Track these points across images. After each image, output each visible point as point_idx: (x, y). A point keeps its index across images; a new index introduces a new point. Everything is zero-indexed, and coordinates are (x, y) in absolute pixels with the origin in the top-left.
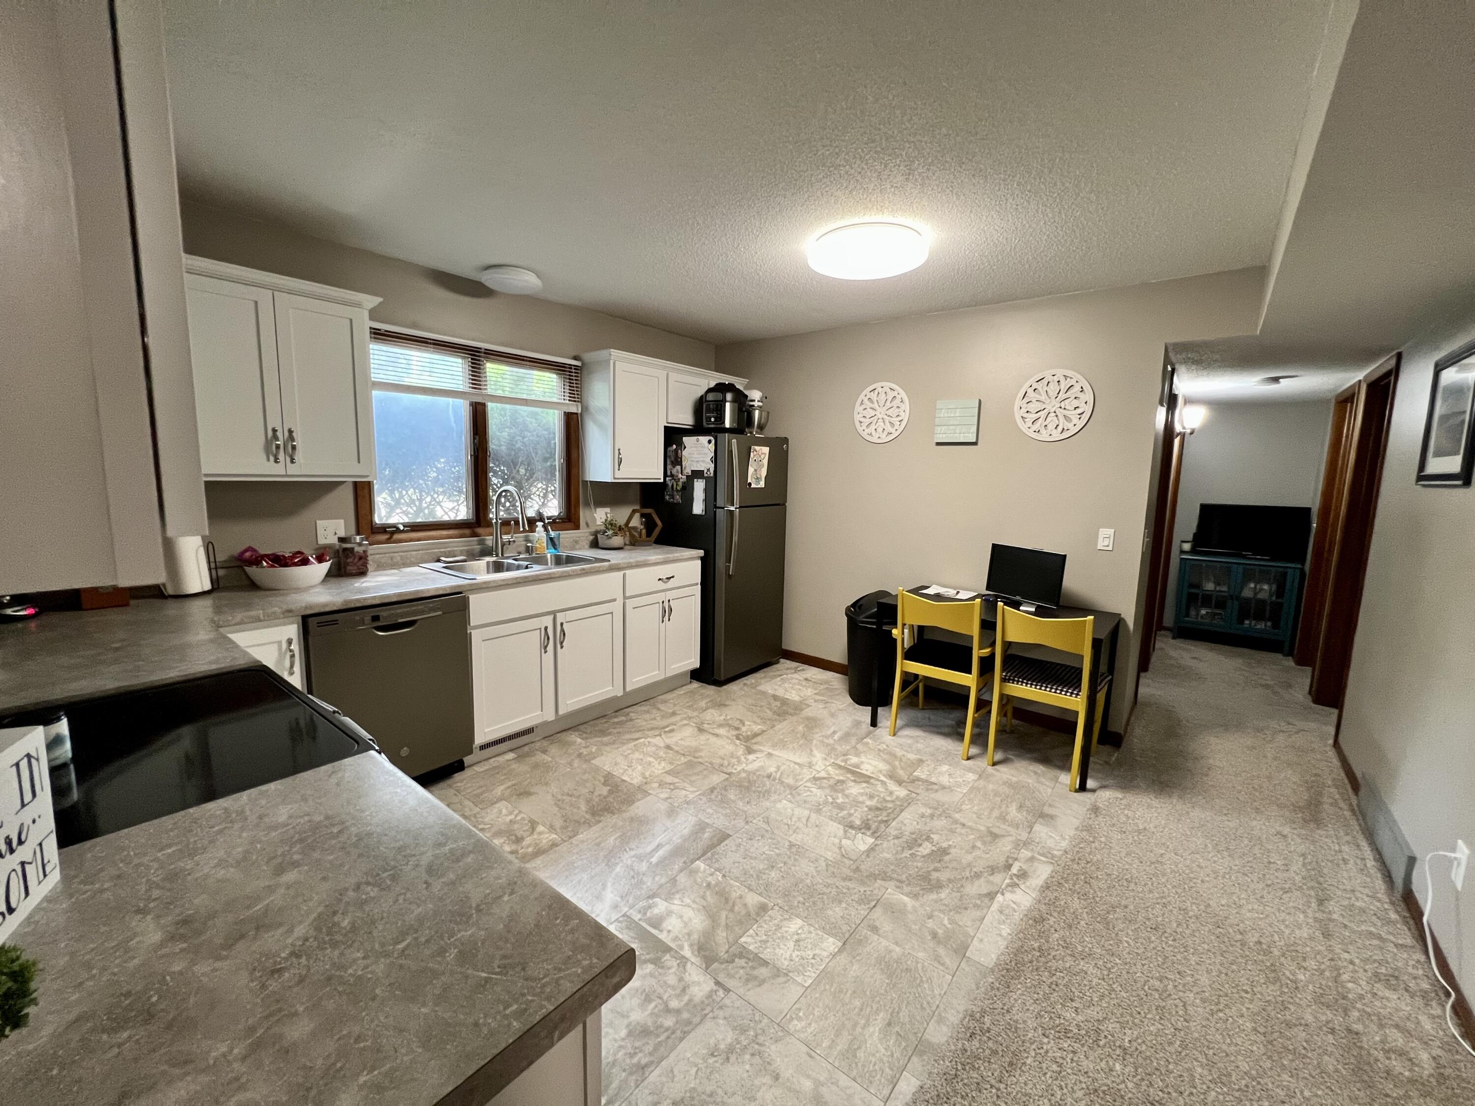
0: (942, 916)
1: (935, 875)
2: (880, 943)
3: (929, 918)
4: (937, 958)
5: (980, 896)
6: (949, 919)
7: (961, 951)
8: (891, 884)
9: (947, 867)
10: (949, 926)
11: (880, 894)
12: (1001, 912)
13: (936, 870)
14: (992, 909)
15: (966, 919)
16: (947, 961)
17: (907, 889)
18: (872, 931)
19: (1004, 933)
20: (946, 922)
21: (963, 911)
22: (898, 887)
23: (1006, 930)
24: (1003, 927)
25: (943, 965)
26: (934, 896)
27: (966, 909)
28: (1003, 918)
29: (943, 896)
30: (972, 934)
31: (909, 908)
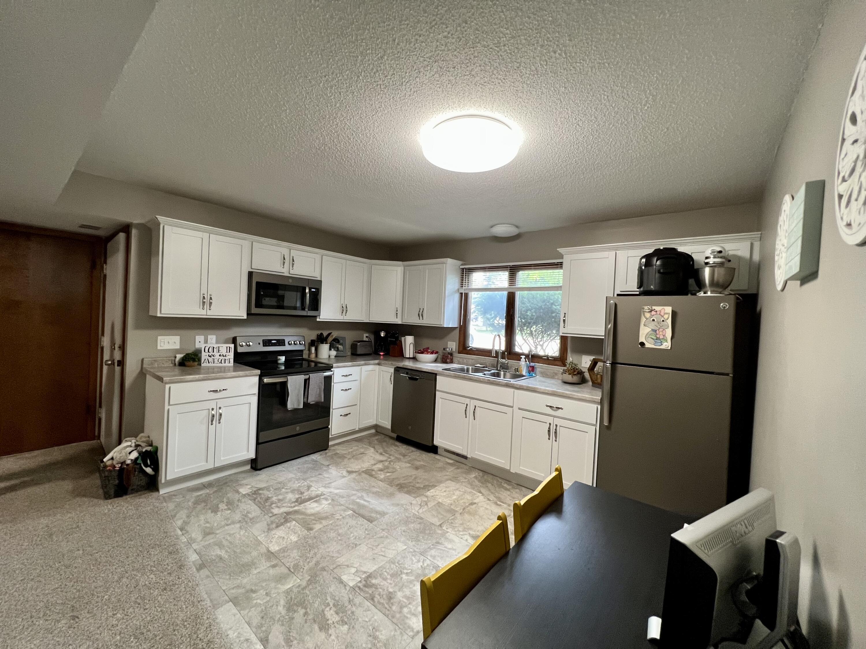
0: (265, 601)
1: (302, 611)
2: (263, 566)
3: (266, 593)
4: (238, 587)
5: (268, 633)
6: (260, 604)
7: (235, 601)
8: (304, 583)
9: (306, 622)
10: (255, 601)
11: (298, 576)
12: (247, 640)
13: (306, 614)
14: (253, 635)
15: (254, 614)
16: (233, 591)
17: (295, 590)
18: (273, 565)
19: (230, 632)
20: (259, 601)
21: (262, 615)
22: (299, 586)
23: (232, 635)
24: (236, 634)
25: (233, 588)
26: (282, 602)
27: (263, 618)
28: (242, 639)
29: (280, 608)
30: (241, 612)
31: (279, 586)
